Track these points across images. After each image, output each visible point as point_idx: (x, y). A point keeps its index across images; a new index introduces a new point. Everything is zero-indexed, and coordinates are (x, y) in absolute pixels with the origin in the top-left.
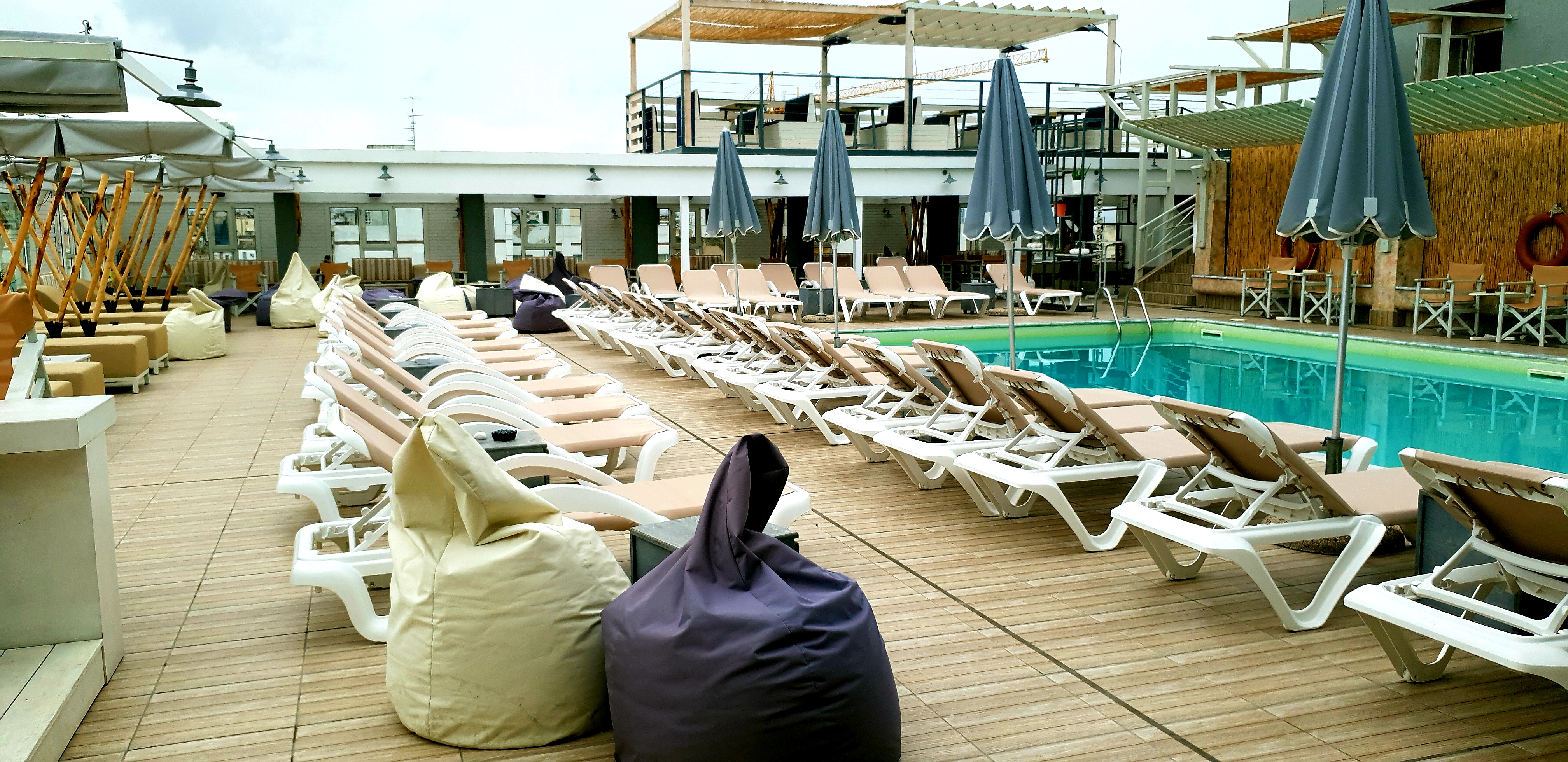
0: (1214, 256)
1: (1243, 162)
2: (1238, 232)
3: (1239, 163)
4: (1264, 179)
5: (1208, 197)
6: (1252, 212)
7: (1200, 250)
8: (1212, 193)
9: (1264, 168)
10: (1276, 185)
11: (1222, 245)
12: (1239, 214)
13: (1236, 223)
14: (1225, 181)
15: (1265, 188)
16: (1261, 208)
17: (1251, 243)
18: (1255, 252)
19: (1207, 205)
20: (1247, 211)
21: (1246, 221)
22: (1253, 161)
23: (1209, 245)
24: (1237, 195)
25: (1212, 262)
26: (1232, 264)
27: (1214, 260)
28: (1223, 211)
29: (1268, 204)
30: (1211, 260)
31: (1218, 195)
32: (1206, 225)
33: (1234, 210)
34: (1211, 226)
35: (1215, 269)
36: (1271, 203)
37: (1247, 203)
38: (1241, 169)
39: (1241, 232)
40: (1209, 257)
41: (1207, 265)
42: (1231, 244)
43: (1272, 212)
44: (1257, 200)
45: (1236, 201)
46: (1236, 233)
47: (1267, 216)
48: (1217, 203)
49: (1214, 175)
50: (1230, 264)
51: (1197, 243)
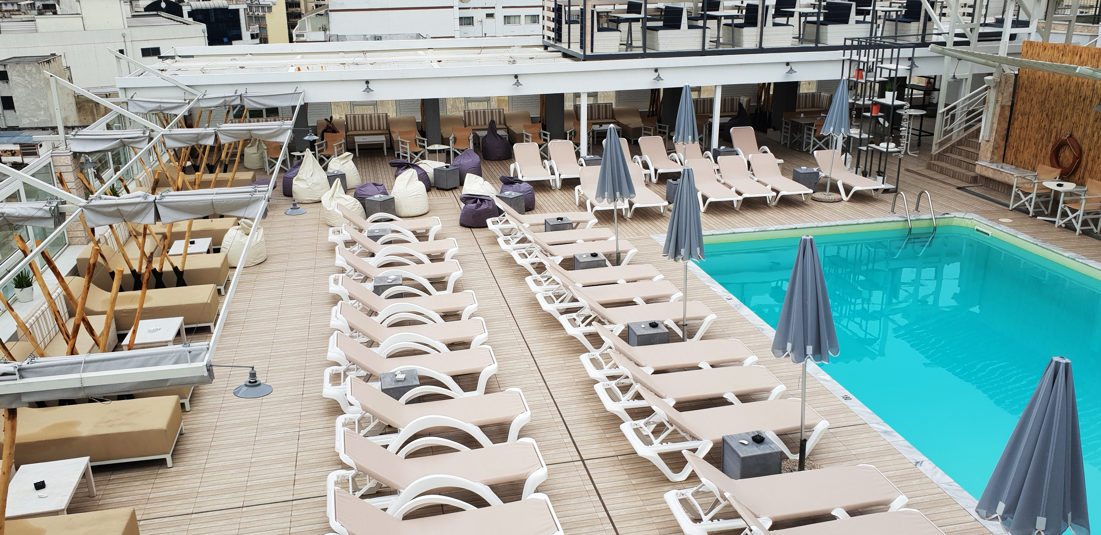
0: (995, 148)
1: (1028, 77)
2: (1018, 131)
3: (1025, 77)
4: (1044, 94)
5: (997, 102)
6: (1031, 119)
7: (985, 142)
8: (1000, 99)
9: (1045, 85)
10: (1053, 102)
11: (1003, 140)
12: (1020, 118)
13: (1016, 124)
14: (1011, 90)
15: (1043, 102)
16: (1038, 117)
17: (1027, 143)
18: (1029, 150)
19: (995, 108)
20: (1027, 116)
21: (1024, 124)
22: (1037, 78)
23: (992, 140)
24: (1020, 103)
25: (993, 153)
26: (1010, 155)
27: (996, 151)
28: (1007, 113)
29: (1044, 115)
30: (993, 151)
31: (1004, 101)
32: (992, 123)
33: (1016, 113)
34: (995, 126)
35: (996, 158)
36: (1047, 115)
37: (1028, 110)
38: (1026, 82)
39: (1020, 132)
40: (991, 149)
41: (989, 155)
42: (1011, 140)
43: (1046, 122)
44: (1036, 110)
45: (1019, 107)
46: (1015, 132)
47: (1043, 124)
48: (1003, 107)
49: (1003, 85)
50: (1008, 155)
51: (983, 137)
